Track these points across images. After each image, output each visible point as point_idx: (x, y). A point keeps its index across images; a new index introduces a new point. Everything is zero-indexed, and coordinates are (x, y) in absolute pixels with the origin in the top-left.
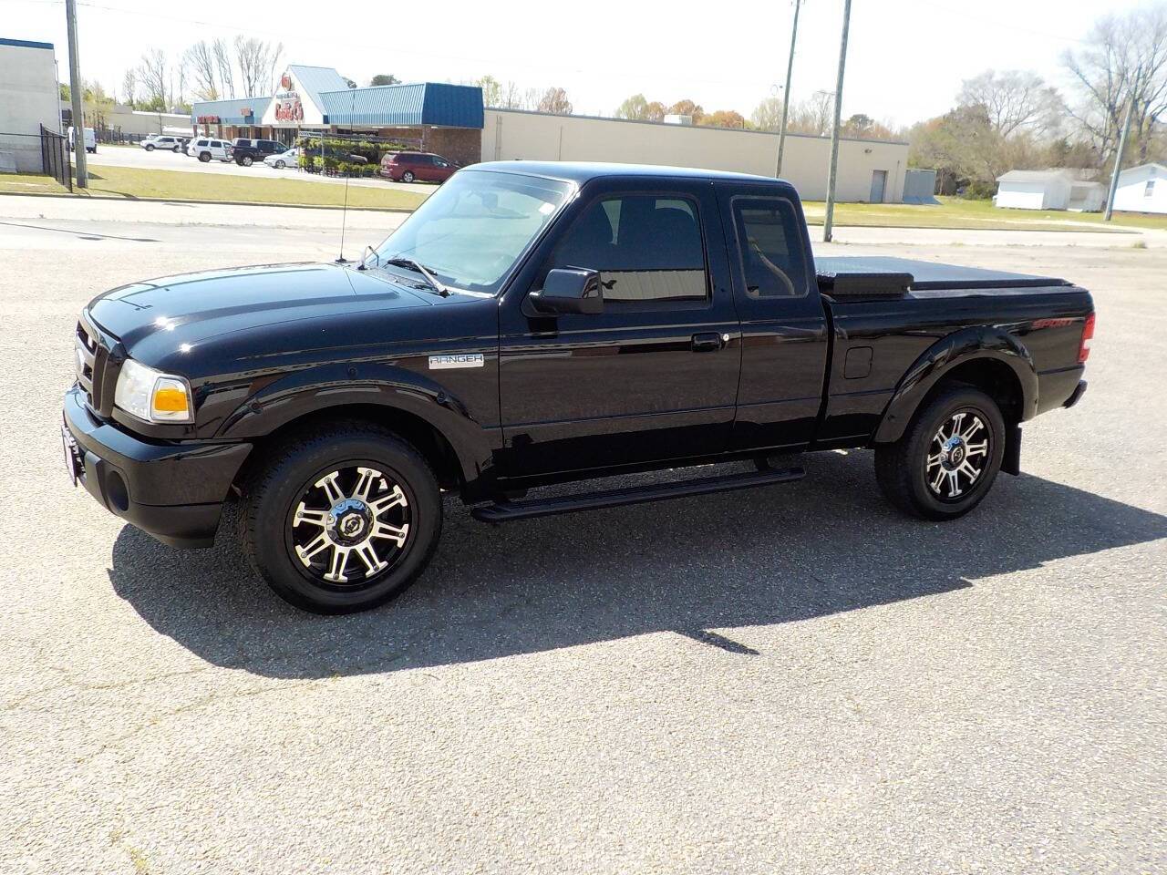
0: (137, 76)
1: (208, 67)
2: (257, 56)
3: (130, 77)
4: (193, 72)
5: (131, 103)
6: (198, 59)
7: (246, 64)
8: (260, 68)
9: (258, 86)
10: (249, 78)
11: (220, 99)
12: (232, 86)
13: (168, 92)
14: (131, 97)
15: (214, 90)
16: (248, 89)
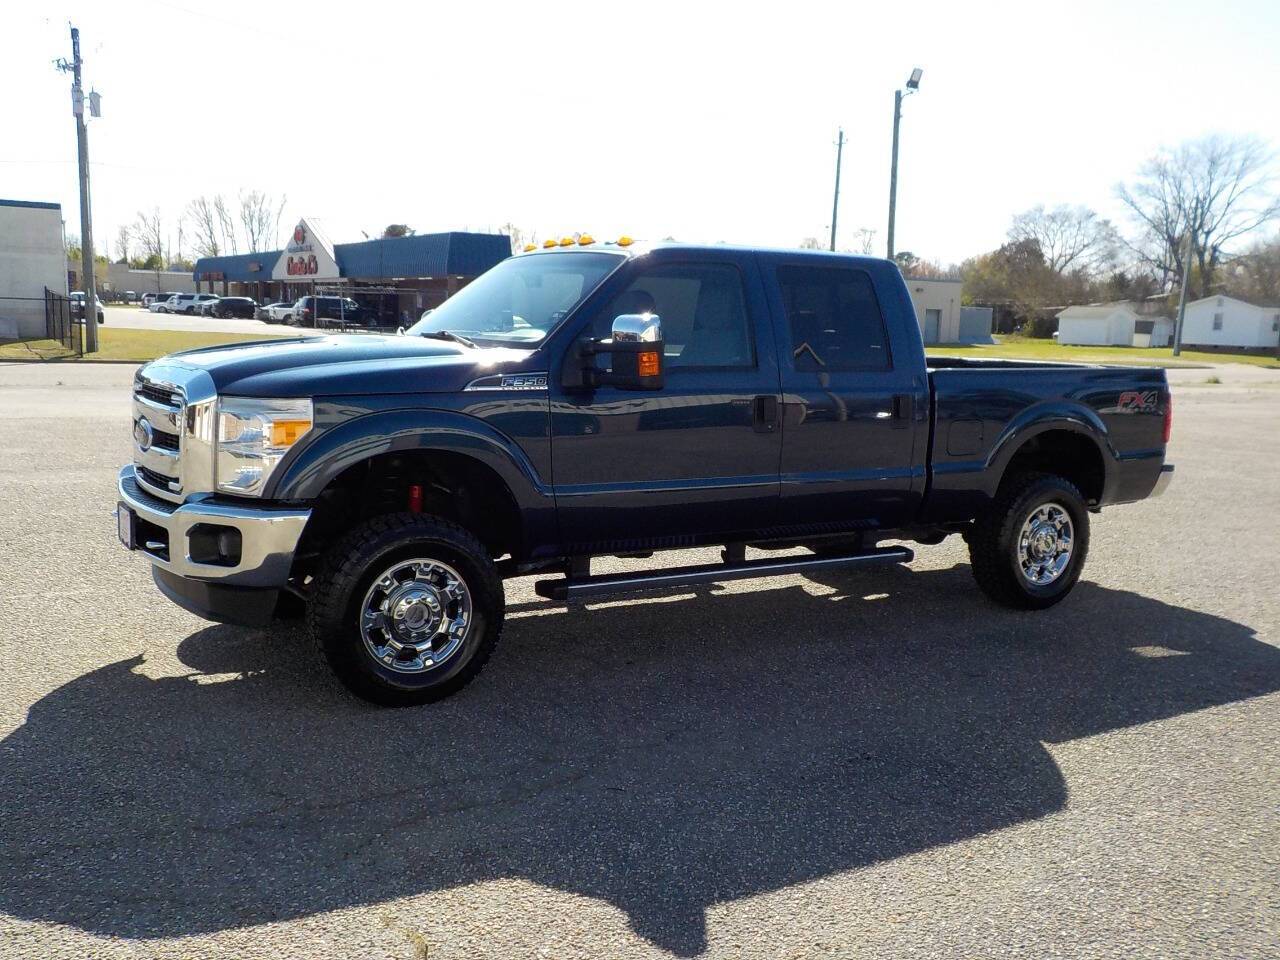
0: (132, 232)
1: (208, 222)
2: (260, 210)
3: (124, 234)
4: (193, 227)
5: (124, 261)
6: (197, 214)
7: (248, 219)
8: (264, 221)
9: (262, 239)
10: (252, 231)
11: (221, 254)
12: (234, 241)
13: (164, 249)
14: (125, 253)
15: (215, 245)
16: (251, 242)
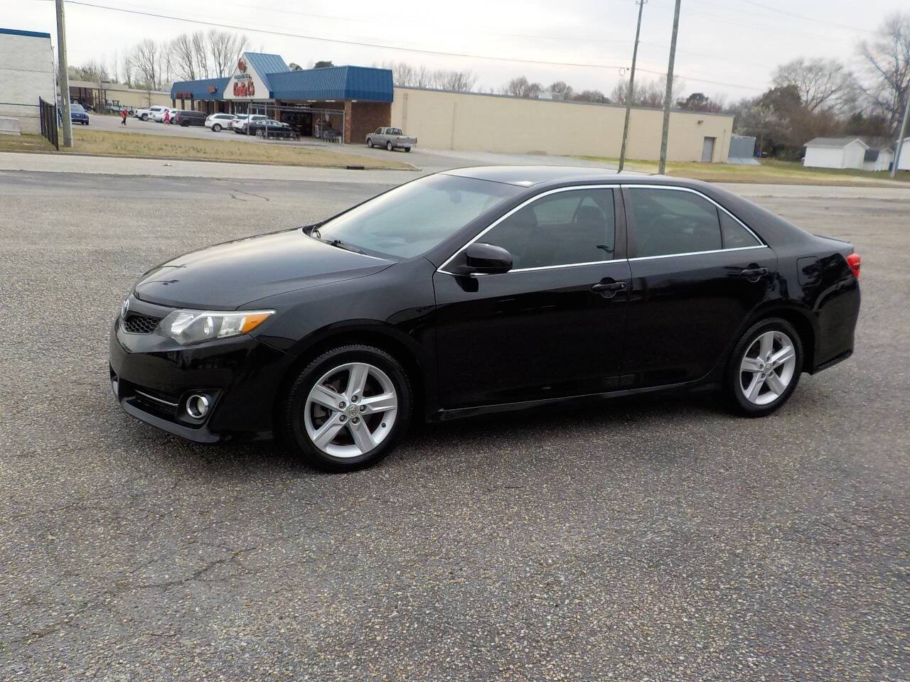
0: (134, 62)
1: (188, 56)
2: (226, 48)
3: (128, 62)
4: (177, 59)
5: (128, 84)
6: (181, 49)
7: (217, 54)
8: (228, 56)
10: (219, 63)
11: (197, 79)
12: (206, 70)
13: (157, 75)
14: (129, 79)
15: (192, 73)
16: (219, 72)
